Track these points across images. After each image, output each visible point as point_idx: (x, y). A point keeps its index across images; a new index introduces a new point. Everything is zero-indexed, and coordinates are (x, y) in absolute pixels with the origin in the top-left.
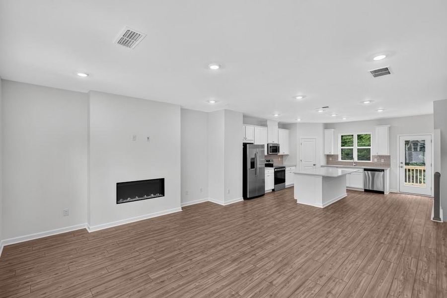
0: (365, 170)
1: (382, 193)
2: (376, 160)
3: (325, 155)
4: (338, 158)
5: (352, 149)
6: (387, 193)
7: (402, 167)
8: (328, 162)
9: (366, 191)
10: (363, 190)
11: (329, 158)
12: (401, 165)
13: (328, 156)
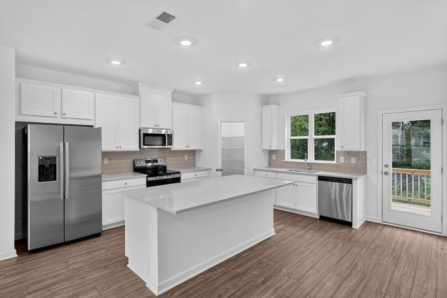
0: (321, 178)
1: (349, 224)
2: (342, 160)
3: (264, 151)
4: (284, 157)
5: (307, 140)
6: (357, 224)
7: (386, 173)
8: (270, 164)
9: (322, 218)
10: (318, 217)
11: (272, 156)
12: (385, 169)
13: (271, 152)
